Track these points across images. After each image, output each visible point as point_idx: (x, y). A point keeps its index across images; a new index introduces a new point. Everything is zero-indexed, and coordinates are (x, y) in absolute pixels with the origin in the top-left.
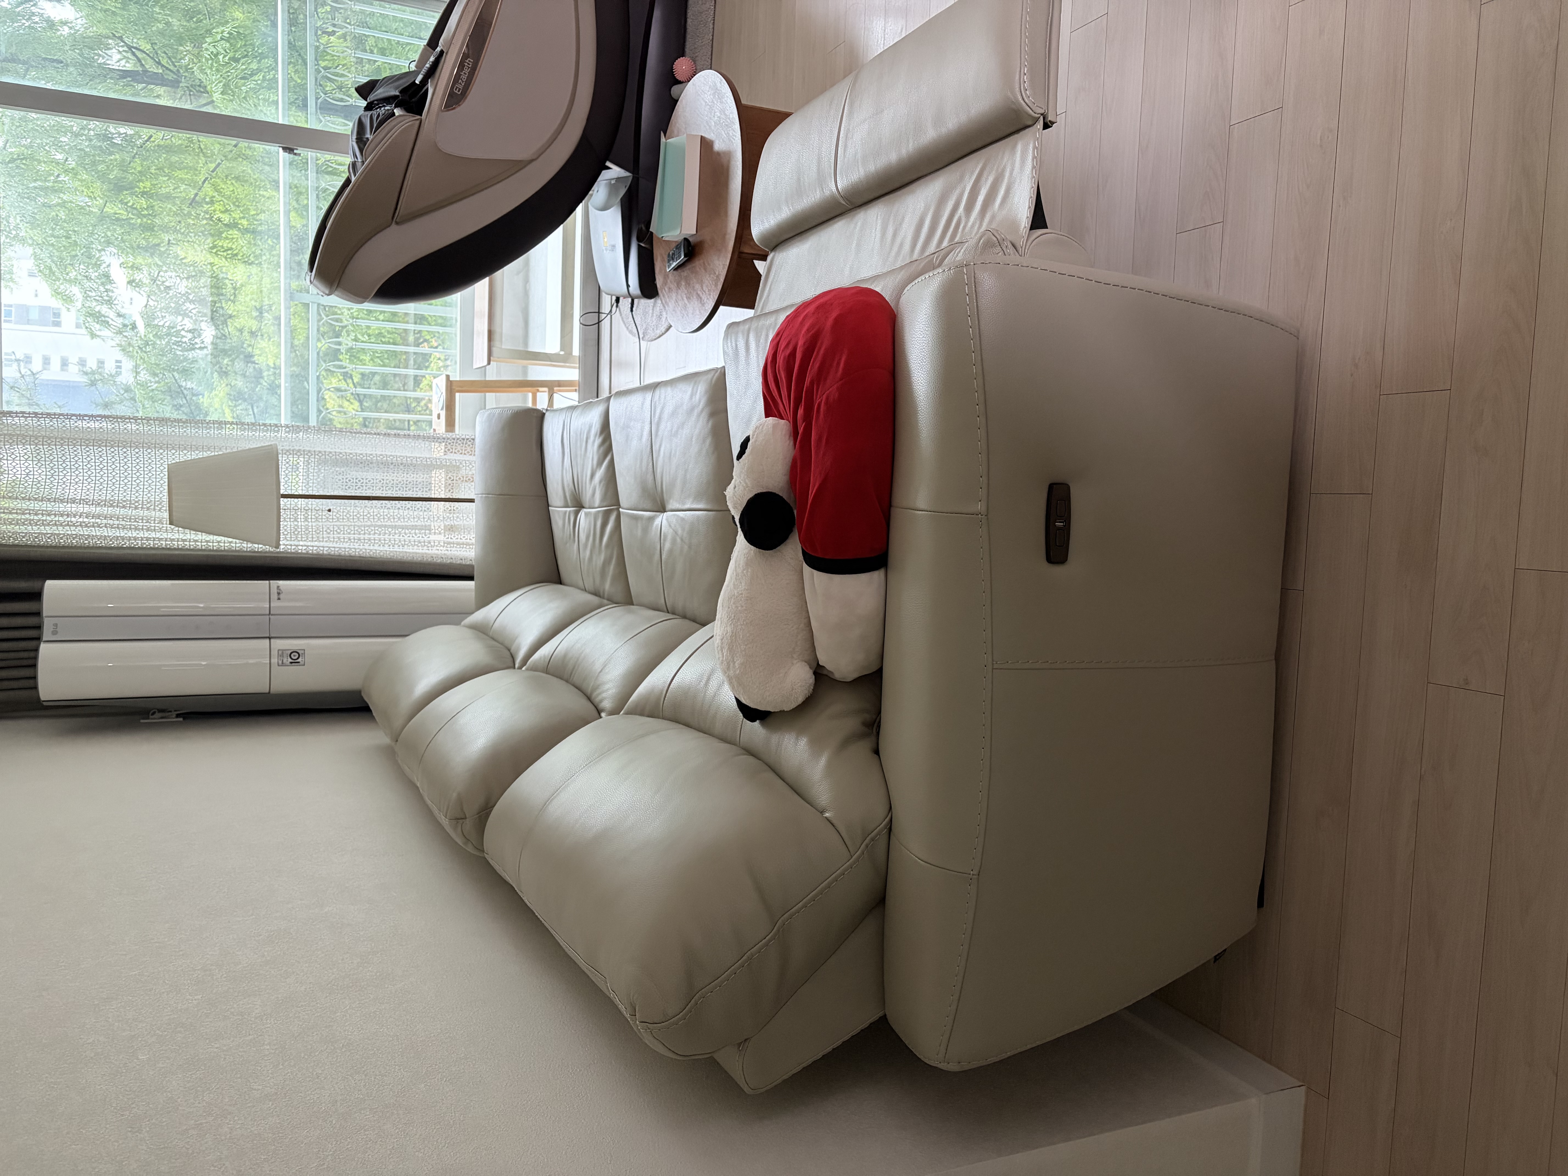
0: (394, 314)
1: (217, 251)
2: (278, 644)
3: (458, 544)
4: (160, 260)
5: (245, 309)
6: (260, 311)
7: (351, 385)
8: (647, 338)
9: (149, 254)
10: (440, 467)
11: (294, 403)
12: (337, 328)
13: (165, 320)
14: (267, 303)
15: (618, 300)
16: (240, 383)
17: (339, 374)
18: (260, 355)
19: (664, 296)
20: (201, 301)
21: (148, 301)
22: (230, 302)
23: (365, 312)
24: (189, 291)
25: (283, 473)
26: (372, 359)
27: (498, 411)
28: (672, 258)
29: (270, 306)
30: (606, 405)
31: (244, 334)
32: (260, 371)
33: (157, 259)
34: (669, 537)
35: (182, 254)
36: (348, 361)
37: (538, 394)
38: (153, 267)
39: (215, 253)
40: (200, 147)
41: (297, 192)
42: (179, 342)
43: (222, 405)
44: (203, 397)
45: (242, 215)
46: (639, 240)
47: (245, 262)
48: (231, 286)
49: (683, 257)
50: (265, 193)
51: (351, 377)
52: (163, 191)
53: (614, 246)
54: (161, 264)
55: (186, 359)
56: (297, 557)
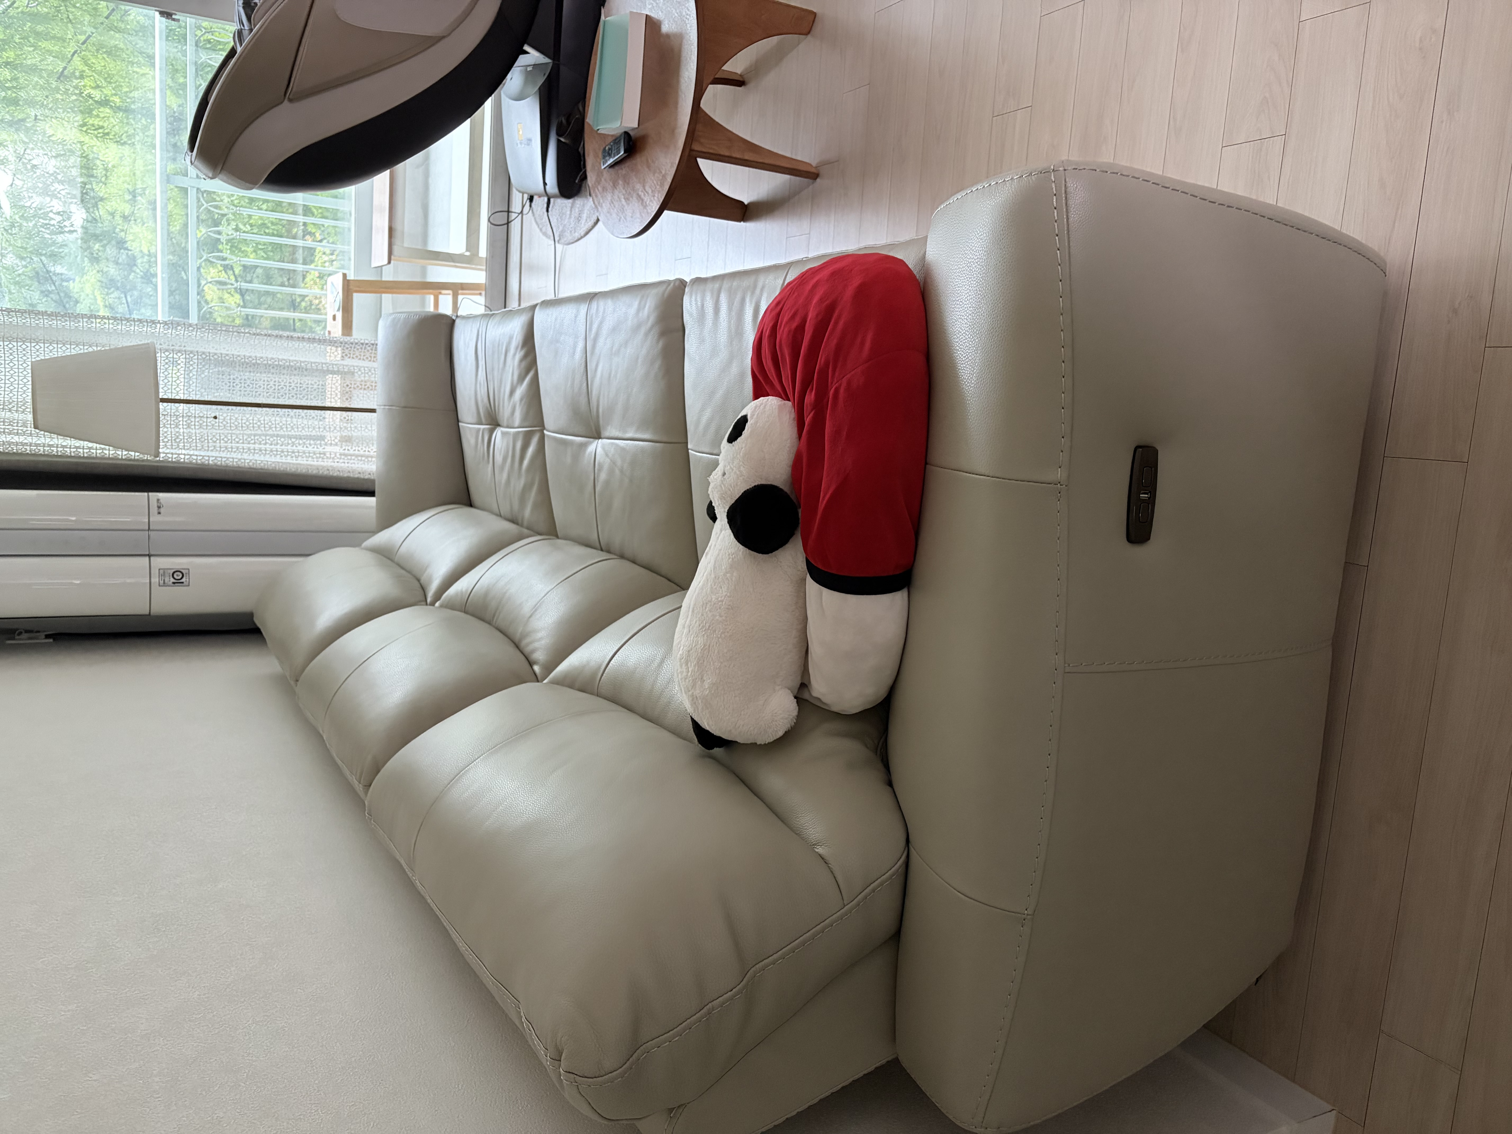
0: (279, 204)
1: (87, 129)
2: (160, 563)
3: (357, 456)
4: (26, 136)
5: (117, 191)
6: (134, 194)
7: (232, 277)
8: (562, 241)
9: (13, 130)
10: (337, 372)
11: (171, 293)
12: (216, 216)
13: (32, 201)
14: (141, 186)
15: (531, 199)
16: (113, 271)
17: (219, 266)
18: (133, 241)
19: (596, 196)
20: (71, 182)
21: (14, 180)
22: (101, 184)
23: (247, 201)
24: (58, 171)
25: (162, 375)
26: (255, 251)
27: (403, 316)
28: (608, 153)
29: (144, 189)
30: (530, 315)
31: (116, 218)
32: (134, 258)
33: (22, 135)
34: (606, 467)
35: (50, 132)
36: (229, 251)
37: (441, 297)
38: (18, 143)
39: (86, 131)
40: (68, 17)
41: (174, 69)
42: (46, 224)
43: (93, 292)
44: (74, 282)
45: (114, 92)
46: (559, 134)
47: (117, 142)
48: (102, 166)
49: (622, 153)
50: (138, 70)
51: (232, 268)
52: (29, 62)
53: (530, 140)
54: (27, 140)
55: (54, 243)
56: (178, 466)
